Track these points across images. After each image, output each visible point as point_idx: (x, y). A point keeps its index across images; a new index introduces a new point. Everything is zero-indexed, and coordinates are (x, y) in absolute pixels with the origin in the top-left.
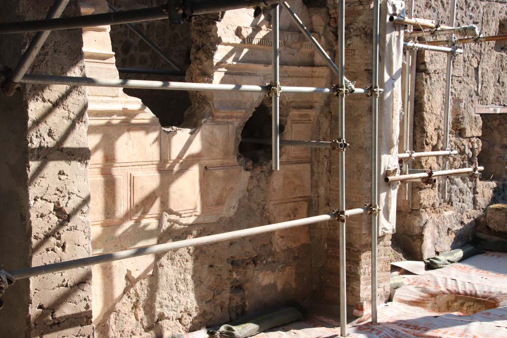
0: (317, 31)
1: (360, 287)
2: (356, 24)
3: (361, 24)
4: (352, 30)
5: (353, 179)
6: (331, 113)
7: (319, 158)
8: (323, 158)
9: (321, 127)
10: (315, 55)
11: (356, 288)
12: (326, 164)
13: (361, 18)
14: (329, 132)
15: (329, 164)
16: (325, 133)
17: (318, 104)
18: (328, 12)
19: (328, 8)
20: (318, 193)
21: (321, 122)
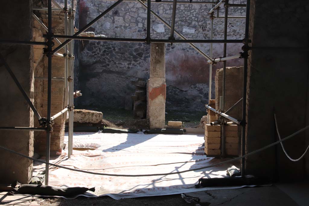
0: (37, 27)
1: (60, 141)
2: (59, 28)
3: (61, 28)
4: (56, 30)
5: (57, 95)
6: (44, 65)
7: (37, 85)
8: (39, 86)
9: (38, 72)
10: (36, 38)
11: (58, 142)
12: (41, 89)
13: (61, 25)
14: (43, 74)
15: (42, 88)
16: (40, 74)
17: (37, 61)
18: (42, 20)
19: (42, 18)
20: (36, 102)
21: (38, 69)
